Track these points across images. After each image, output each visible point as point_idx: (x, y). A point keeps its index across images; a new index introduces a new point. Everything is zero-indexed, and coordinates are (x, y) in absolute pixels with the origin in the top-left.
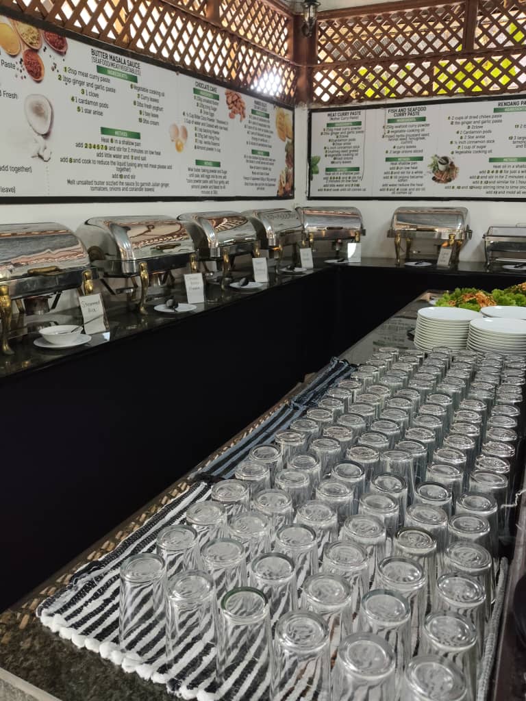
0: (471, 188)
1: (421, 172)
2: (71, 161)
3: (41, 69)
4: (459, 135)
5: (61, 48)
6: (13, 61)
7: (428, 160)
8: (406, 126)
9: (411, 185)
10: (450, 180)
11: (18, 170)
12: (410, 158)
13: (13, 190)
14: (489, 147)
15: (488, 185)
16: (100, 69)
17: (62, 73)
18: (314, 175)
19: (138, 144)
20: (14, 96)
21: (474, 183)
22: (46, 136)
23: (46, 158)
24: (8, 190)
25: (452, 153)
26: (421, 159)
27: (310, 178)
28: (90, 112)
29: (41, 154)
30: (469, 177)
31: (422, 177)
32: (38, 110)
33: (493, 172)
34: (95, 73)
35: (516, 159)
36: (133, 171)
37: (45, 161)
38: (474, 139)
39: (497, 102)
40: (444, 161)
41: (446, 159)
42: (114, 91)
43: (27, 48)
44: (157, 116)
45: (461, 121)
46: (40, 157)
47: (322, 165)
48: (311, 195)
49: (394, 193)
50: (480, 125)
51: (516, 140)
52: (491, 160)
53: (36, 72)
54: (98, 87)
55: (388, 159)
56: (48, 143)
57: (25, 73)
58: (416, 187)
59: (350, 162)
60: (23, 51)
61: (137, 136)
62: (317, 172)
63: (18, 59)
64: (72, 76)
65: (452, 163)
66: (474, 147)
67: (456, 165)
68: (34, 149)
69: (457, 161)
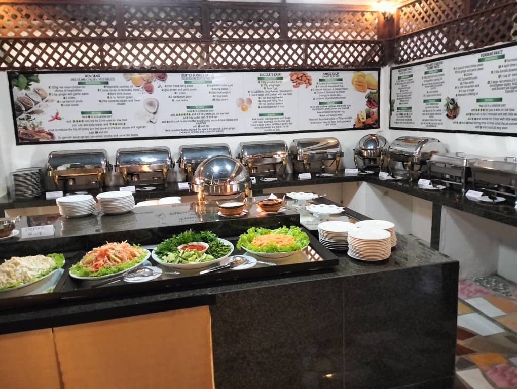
0: (467, 123)
1: (441, 111)
2: (168, 122)
3: (152, 88)
4: (460, 81)
5: (164, 78)
6: (138, 88)
7: (444, 102)
8: (433, 77)
9: (437, 120)
10: (455, 117)
11: (139, 127)
12: (435, 99)
13: (137, 135)
14: (477, 90)
15: (477, 121)
16: (186, 82)
17: (164, 87)
18: (392, 112)
19: (212, 111)
20: (139, 100)
21: (469, 119)
22: (154, 113)
23: (154, 122)
24: (135, 135)
25: (456, 95)
26: (440, 100)
27: (391, 115)
28: (180, 101)
29: (152, 120)
30: (465, 114)
31: (441, 114)
32: (151, 104)
33: (479, 110)
34: (184, 84)
35: (492, 100)
36: (208, 123)
37: (154, 123)
38: (467, 85)
39: (480, 54)
40: (452, 102)
41: (453, 100)
42: (196, 89)
43: (145, 82)
44: (227, 96)
45: (461, 70)
46: (152, 122)
47: (396, 106)
48: (391, 126)
49: (427, 126)
50: (471, 73)
51: (492, 84)
52: (478, 101)
53: (150, 90)
54: (185, 90)
55: (425, 101)
56: (156, 116)
57: (145, 91)
58: (438, 122)
59: (407, 103)
60: (144, 83)
61: (212, 107)
62: (394, 111)
63: (141, 87)
64: (169, 88)
65: (456, 103)
66: (468, 90)
67: (459, 105)
68: (148, 119)
69: (460, 101)
